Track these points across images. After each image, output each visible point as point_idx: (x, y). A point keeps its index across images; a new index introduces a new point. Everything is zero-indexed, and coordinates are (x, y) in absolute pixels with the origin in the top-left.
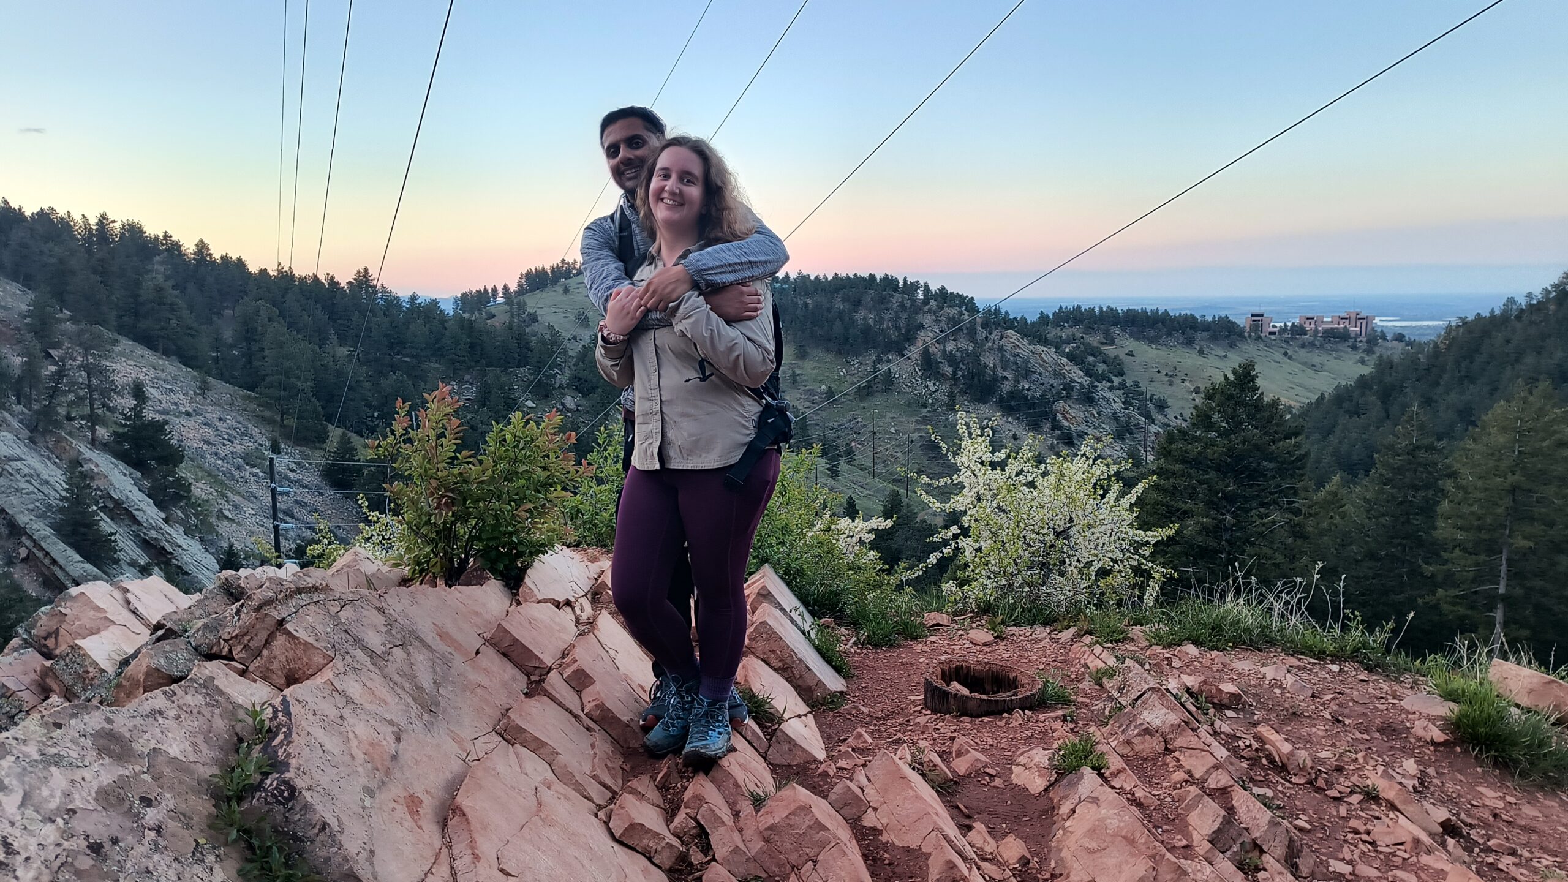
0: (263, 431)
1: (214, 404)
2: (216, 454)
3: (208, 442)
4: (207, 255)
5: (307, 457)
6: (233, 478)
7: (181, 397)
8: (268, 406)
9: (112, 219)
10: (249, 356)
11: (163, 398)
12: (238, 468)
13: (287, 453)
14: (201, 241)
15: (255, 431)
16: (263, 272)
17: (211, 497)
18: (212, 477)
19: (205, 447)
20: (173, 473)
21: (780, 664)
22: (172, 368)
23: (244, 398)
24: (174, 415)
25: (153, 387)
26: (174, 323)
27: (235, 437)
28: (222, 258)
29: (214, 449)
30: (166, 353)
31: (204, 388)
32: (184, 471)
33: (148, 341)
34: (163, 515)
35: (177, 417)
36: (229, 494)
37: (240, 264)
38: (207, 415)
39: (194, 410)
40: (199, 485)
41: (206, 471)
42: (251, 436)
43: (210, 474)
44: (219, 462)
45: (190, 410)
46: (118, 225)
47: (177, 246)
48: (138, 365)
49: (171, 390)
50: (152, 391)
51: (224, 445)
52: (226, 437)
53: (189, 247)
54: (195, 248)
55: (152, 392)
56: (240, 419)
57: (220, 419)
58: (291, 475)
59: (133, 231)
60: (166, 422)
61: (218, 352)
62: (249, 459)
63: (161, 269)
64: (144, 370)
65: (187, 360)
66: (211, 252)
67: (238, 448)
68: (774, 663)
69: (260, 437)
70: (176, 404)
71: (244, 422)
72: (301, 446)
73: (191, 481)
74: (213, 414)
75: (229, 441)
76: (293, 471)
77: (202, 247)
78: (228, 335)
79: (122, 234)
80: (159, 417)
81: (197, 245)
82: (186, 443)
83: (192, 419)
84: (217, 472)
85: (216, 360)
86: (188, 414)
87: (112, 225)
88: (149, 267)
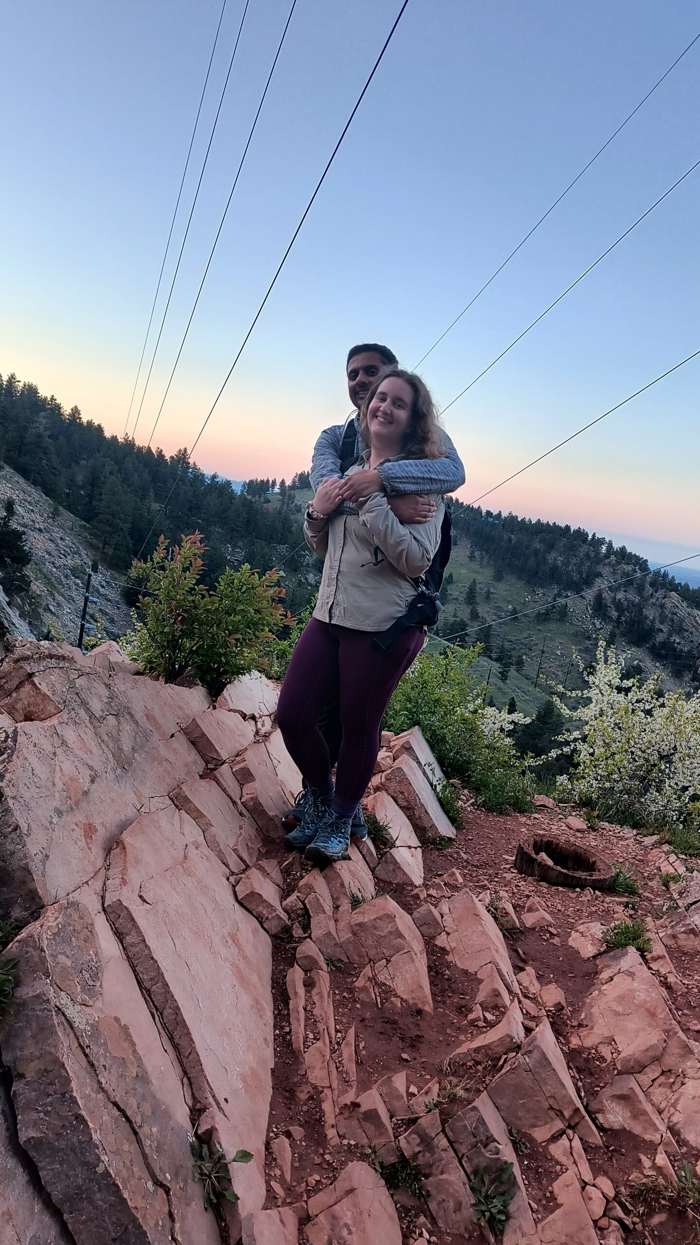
0: (89, 553)
1: (60, 527)
2: (53, 563)
3: (49, 554)
4: (78, 418)
5: (115, 579)
6: (61, 583)
7: (38, 517)
8: (95, 535)
9: (18, 379)
10: (91, 497)
11: (26, 515)
12: (66, 577)
13: (101, 573)
14: (76, 407)
15: (83, 552)
16: (114, 438)
17: (43, 593)
18: (47, 580)
19: (47, 556)
20: (21, 571)
21: (405, 804)
22: (36, 494)
23: (81, 526)
24: (31, 529)
25: (20, 506)
26: (44, 462)
27: (69, 554)
28: (88, 422)
29: (52, 559)
30: (35, 483)
31: (55, 514)
32: (29, 571)
33: (24, 472)
34: (8, 600)
35: (32, 531)
36: (56, 594)
37: (100, 429)
38: (53, 534)
39: (45, 529)
40: (37, 583)
41: (43, 574)
42: (80, 555)
43: (46, 577)
44: (54, 570)
45: (42, 528)
46: (21, 384)
47: (58, 407)
48: (14, 488)
49: (32, 511)
50: (19, 508)
51: (60, 558)
52: (62, 552)
53: (67, 410)
54: (70, 411)
55: (19, 510)
56: (75, 541)
57: (62, 539)
58: (101, 590)
59: (31, 391)
60: (24, 533)
61: (70, 489)
62: (76, 572)
63: (44, 421)
64: (17, 492)
65: (48, 492)
66: (81, 416)
67: (70, 562)
68: (400, 801)
69: (86, 558)
70: (33, 521)
71: (77, 544)
72: (112, 570)
73: (32, 579)
74: (58, 534)
75: (64, 555)
76: (103, 587)
77: (75, 411)
78: (80, 479)
79: (23, 391)
80: (19, 528)
81: (72, 410)
82: (34, 551)
83: (42, 535)
84: (51, 577)
85: (68, 495)
86: (40, 530)
87: (17, 383)
88: (35, 419)
